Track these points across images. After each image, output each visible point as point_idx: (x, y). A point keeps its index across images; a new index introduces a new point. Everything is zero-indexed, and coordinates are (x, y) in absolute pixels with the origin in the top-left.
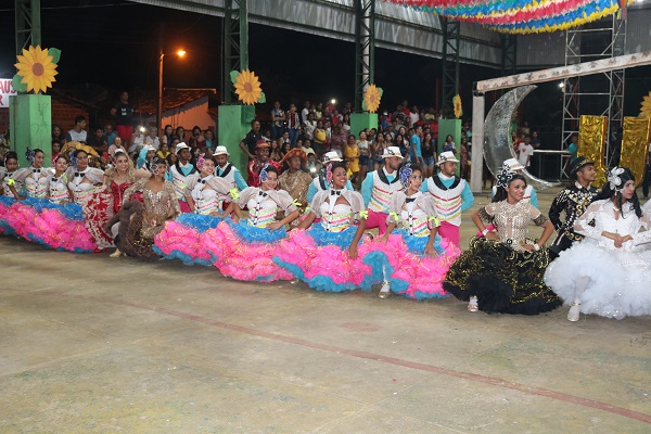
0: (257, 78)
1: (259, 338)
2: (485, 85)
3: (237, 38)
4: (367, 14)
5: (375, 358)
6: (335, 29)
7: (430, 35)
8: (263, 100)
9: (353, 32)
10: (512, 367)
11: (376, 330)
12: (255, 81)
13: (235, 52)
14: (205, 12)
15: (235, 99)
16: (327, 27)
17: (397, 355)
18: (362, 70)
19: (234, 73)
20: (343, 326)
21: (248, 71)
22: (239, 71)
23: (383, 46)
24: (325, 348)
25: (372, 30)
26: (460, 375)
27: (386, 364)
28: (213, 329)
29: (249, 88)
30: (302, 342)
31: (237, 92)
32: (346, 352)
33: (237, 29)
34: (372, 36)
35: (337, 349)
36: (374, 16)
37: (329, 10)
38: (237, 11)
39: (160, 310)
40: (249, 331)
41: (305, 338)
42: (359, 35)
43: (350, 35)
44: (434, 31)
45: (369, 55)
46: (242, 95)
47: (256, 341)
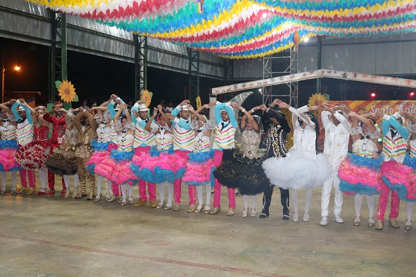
0: (73, 86)
1: (94, 253)
2: (217, 91)
3: (60, 60)
4: (142, 45)
5: (171, 262)
6: (122, 55)
7: (181, 59)
8: (77, 100)
9: (133, 57)
10: (254, 262)
11: (168, 244)
12: (72, 88)
13: (58, 69)
14: (38, 43)
15: (58, 99)
16: (117, 54)
17: (184, 259)
18: (139, 81)
19: (58, 83)
20: (146, 243)
21: (67, 81)
22: (61, 81)
23: (152, 66)
24: (138, 257)
25: (145, 56)
26: (224, 269)
27: (178, 265)
28: (62, 249)
29: (67, 92)
30: (123, 255)
31: (60, 94)
32: (152, 259)
33: (60, 54)
34: (145, 59)
35: (146, 258)
36: (146, 47)
37: (118, 43)
38: (59, 42)
39: (24, 238)
40: (87, 249)
41: (124, 251)
42: (137, 59)
43: (131, 59)
44: (183, 57)
45: (144, 71)
46: (63, 96)
47: (93, 255)
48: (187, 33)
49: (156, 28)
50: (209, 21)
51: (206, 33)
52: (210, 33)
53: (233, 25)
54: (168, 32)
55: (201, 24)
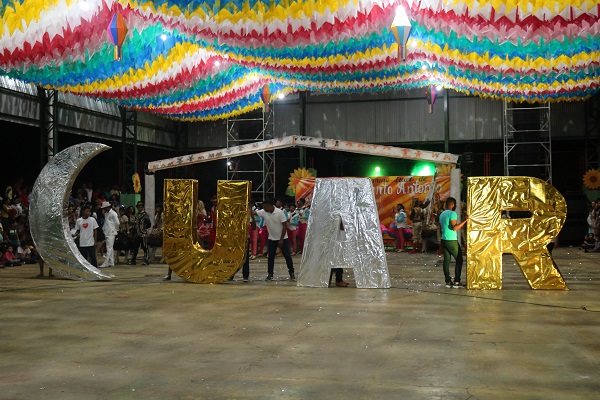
4: (51, 103)
6: (20, 115)
7: (110, 122)
9: (38, 118)
16: (13, 113)
18: (46, 152)
23: (66, 131)
25: (56, 116)
34: (55, 122)
36: (58, 105)
37: (14, 98)
42: (44, 120)
43: (34, 121)
44: (114, 118)
45: (53, 138)
48: (111, 87)
49: (64, 78)
50: (139, 70)
51: (138, 87)
52: (144, 87)
53: (174, 76)
54: (82, 84)
55: (129, 74)
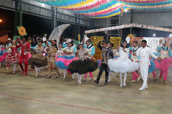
0: (25, 28)
1: (33, 101)
2: (87, 32)
3: (19, 17)
4: (55, 12)
5: (66, 105)
6: (46, 15)
7: (72, 18)
8: (26, 35)
9: (51, 17)
10: (103, 106)
11: (65, 98)
12: (24, 29)
13: (18, 21)
14: (10, 9)
15: (18, 34)
16: (44, 15)
17: (72, 104)
18: (53, 27)
19: (18, 27)
20: (56, 97)
21: (22, 26)
22: (20, 26)
23: (59, 21)
24: (52, 103)
25: (56, 16)
26: (90, 109)
27: (70, 107)
28: (19, 99)
29: (22, 31)
30: (46, 102)
31: (19, 32)
32: (58, 104)
33: (19, 14)
34: (56, 18)
35: (56, 103)
36: (57, 12)
37: (45, 10)
38: (19, 10)
39: (2, 94)
40: (30, 99)
41: (46, 100)
42: (53, 18)
45: (56, 23)
46: (20, 33)
47: (33, 102)
48: (75, 7)
49: (62, 4)
50: (84, 1)
51: (83, 7)
52: (85, 7)
53: (95, 3)
54: (66, 6)
55: (81, 3)
